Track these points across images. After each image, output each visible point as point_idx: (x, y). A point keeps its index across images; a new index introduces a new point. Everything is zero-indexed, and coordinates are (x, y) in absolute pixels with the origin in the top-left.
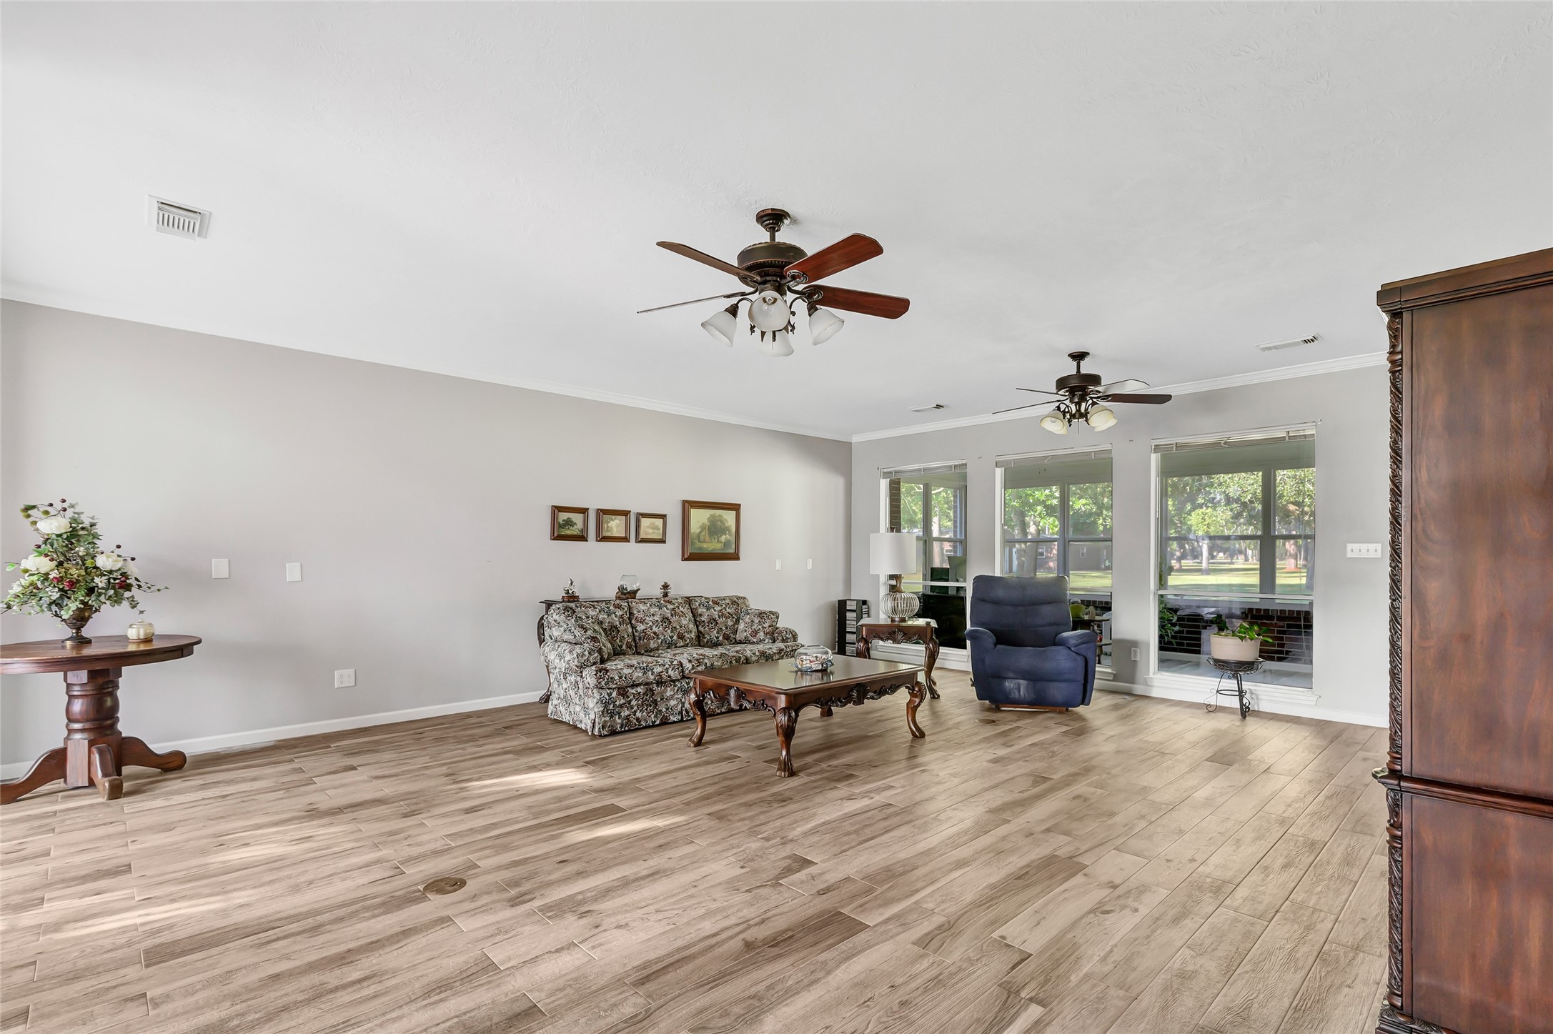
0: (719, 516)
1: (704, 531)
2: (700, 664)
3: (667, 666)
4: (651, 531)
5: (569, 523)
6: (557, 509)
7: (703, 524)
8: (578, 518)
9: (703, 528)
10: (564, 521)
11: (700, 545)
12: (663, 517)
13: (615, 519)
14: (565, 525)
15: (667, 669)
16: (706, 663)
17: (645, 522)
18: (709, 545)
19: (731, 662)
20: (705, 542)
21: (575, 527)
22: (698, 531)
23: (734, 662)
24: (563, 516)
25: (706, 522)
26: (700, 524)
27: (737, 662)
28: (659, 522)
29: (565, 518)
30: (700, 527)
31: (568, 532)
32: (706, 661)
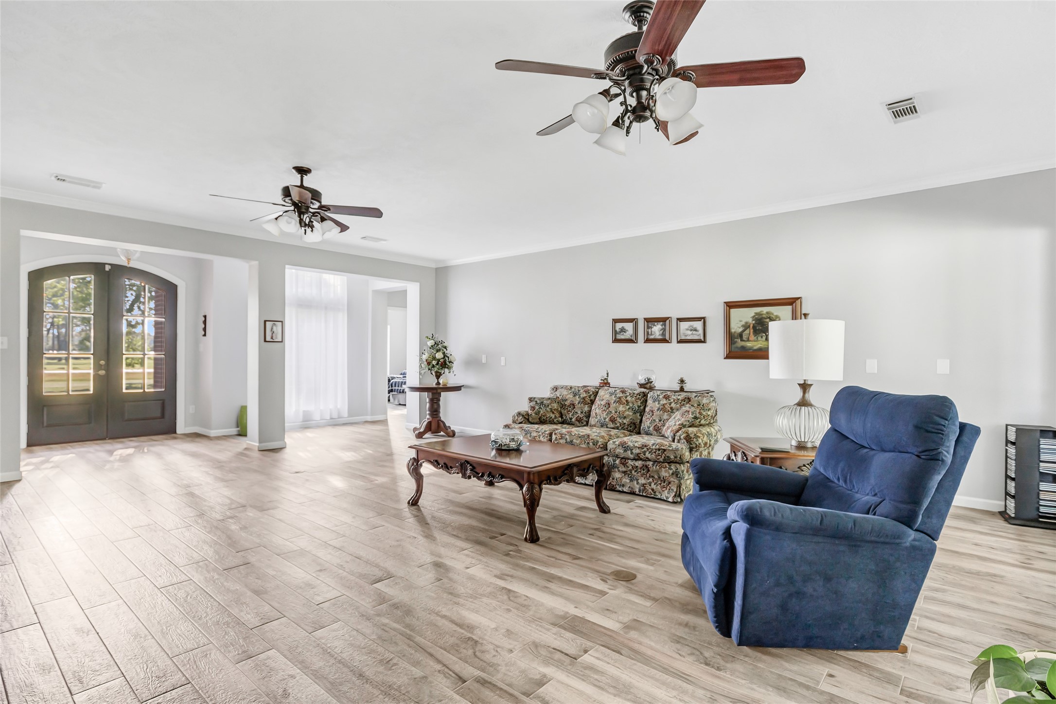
0: (767, 313)
1: (748, 330)
2: (562, 438)
3: (541, 433)
4: (689, 332)
5: (623, 330)
6: (616, 321)
7: (746, 323)
8: (629, 327)
9: (746, 327)
10: (619, 329)
11: (743, 343)
12: (703, 319)
13: (657, 324)
14: (620, 332)
15: (540, 436)
16: (567, 439)
17: (684, 325)
18: (755, 343)
19: (588, 443)
20: (748, 340)
21: (627, 333)
22: (741, 330)
23: (591, 444)
24: (619, 326)
25: (750, 321)
26: (743, 323)
27: (594, 445)
28: (698, 325)
29: (621, 327)
30: (743, 326)
31: (622, 337)
32: (567, 437)
